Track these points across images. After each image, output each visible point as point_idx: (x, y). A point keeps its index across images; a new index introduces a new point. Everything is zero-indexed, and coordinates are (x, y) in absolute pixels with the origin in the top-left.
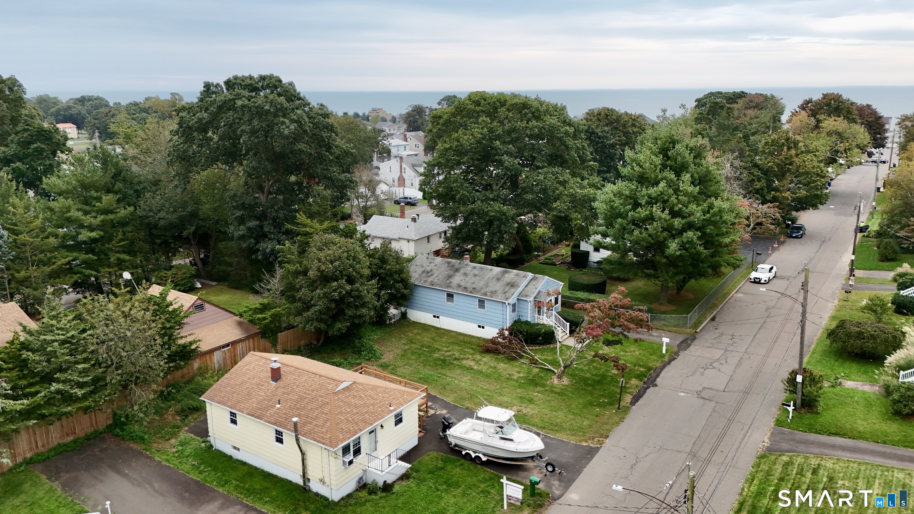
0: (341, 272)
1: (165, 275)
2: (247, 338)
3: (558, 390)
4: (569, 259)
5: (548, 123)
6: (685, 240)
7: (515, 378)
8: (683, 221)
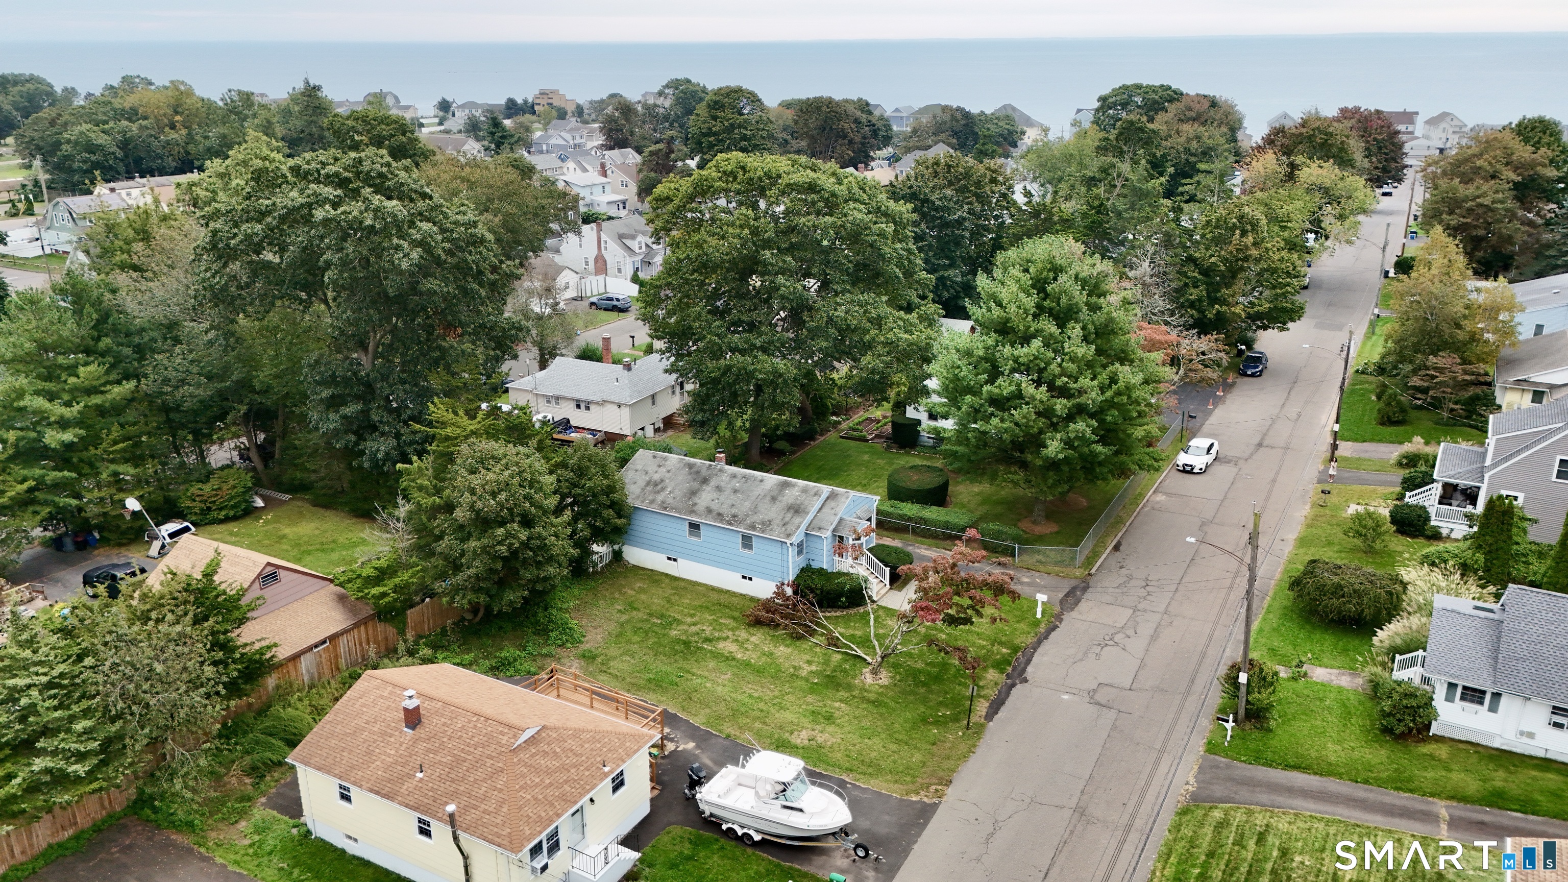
0: (510, 510)
1: (200, 493)
2: (356, 626)
3: (872, 696)
4: (889, 428)
5: (850, 218)
6: (1072, 435)
7: (803, 673)
8: (1069, 404)
